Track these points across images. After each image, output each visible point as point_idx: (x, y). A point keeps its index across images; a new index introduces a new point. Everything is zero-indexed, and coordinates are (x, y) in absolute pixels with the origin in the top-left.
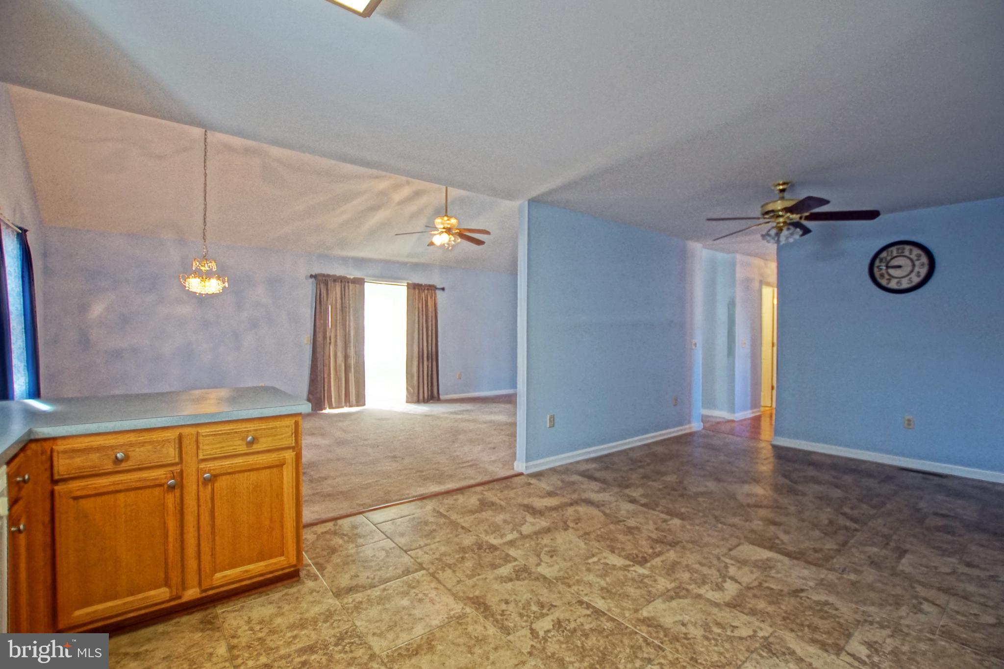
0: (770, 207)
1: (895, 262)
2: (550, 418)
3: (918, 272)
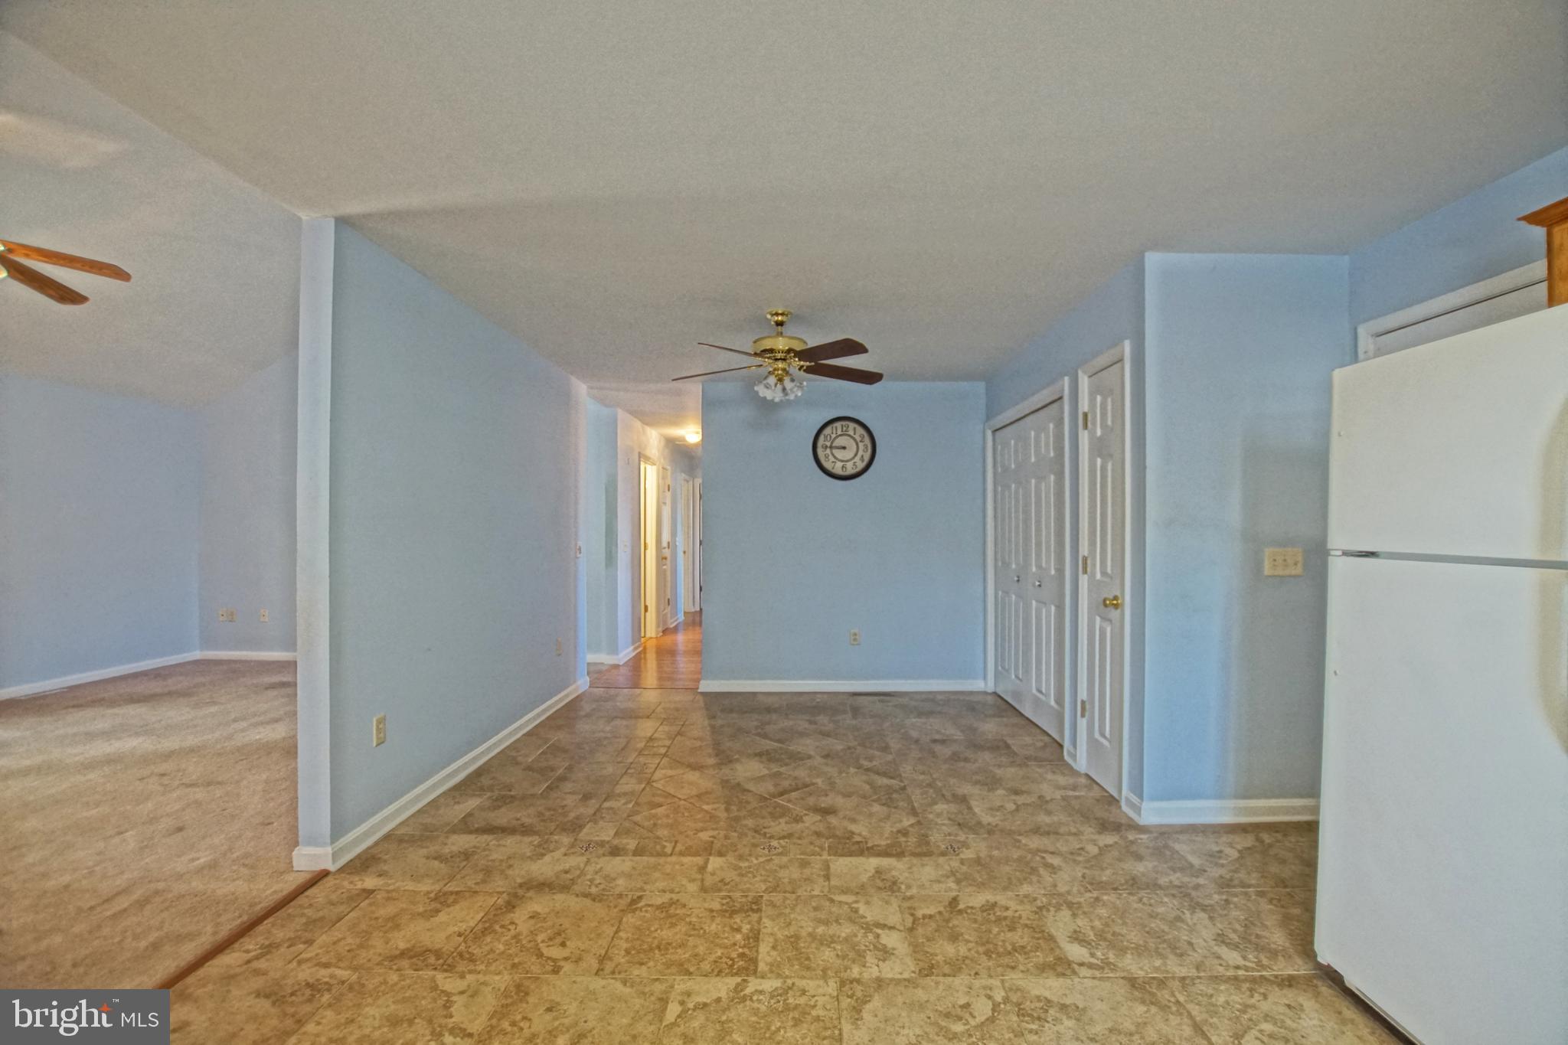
0: (768, 344)
1: (840, 442)
2: (379, 722)
3: (863, 456)
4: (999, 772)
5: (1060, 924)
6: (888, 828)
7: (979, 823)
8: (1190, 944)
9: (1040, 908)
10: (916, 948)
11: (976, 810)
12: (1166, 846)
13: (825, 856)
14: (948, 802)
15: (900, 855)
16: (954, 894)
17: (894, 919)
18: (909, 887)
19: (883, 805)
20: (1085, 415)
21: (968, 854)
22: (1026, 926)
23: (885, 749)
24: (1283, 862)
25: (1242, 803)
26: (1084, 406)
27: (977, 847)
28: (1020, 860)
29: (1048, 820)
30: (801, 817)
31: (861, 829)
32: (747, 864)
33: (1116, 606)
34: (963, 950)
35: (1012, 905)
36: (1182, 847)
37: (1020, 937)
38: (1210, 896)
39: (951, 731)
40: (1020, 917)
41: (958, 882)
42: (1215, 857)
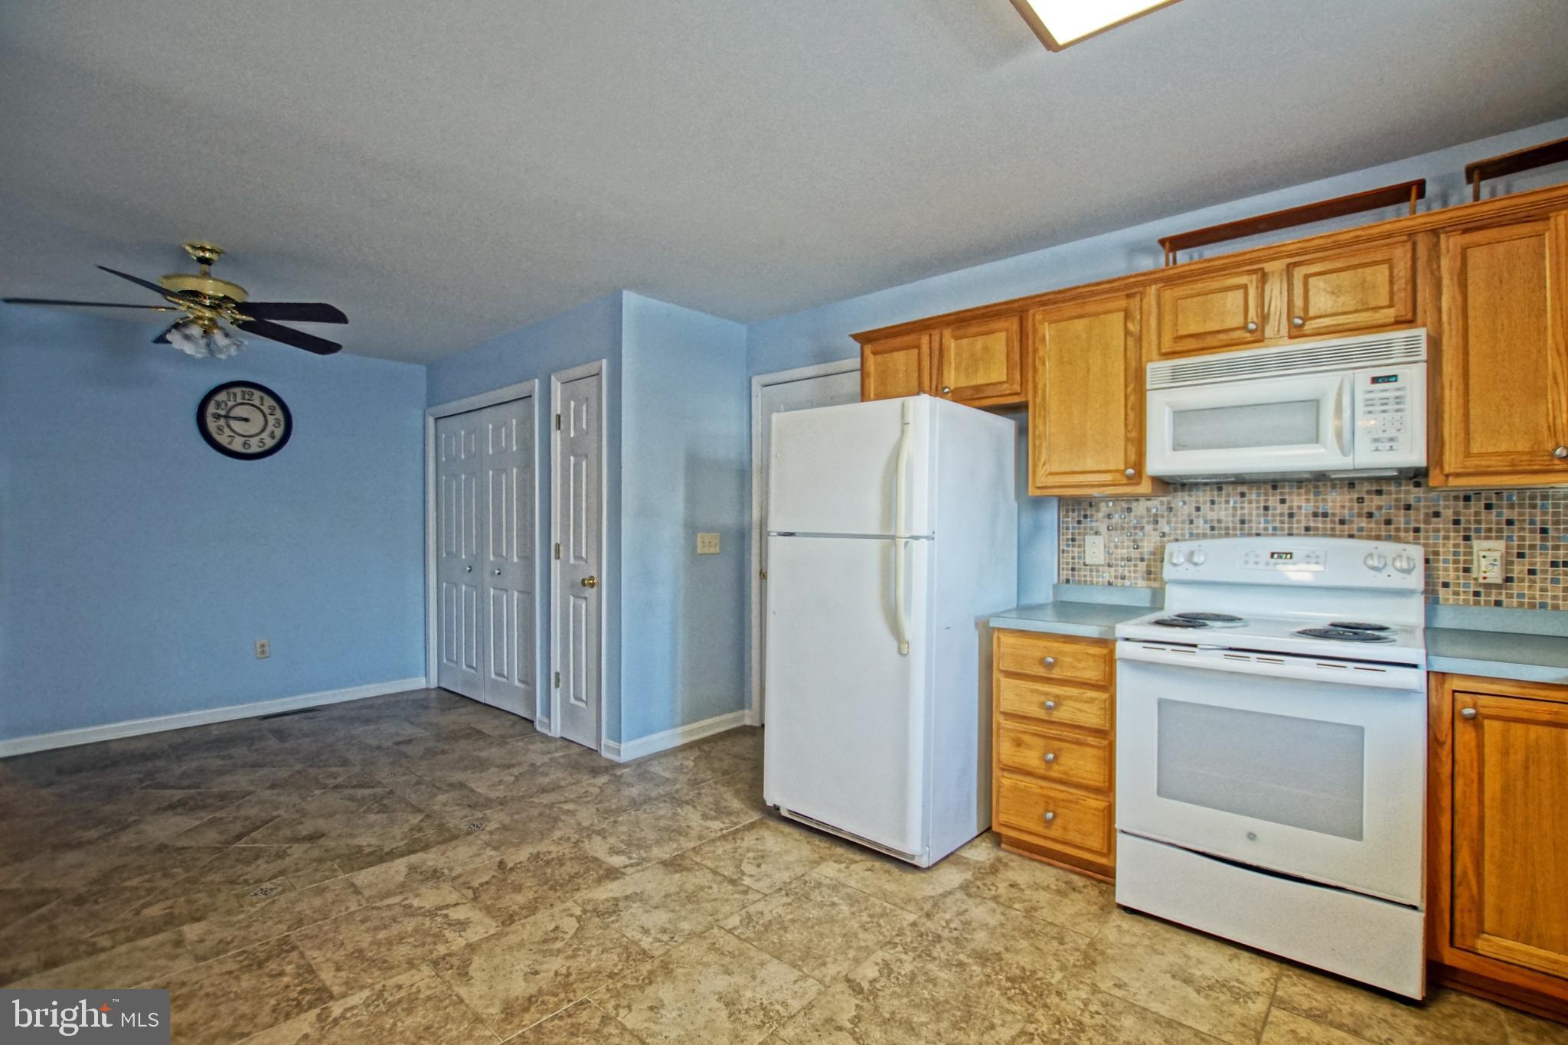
0: (188, 284)
1: (239, 412)
3: (273, 432)
4: (483, 754)
5: (597, 848)
6: (397, 831)
7: (488, 799)
8: (688, 827)
9: (577, 843)
10: (488, 910)
11: (479, 790)
12: (646, 772)
13: (342, 876)
14: (447, 791)
15: (426, 847)
16: (498, 859)
17: (454, 897)
18: (451, 869)
19: (378, 812)
20: (559, 417)
21: (493, 826)
22: (572, 858)
23: (345, 763)
24: (721, 760)
25: (687, 728)
26: (557, 407)
27: (497, 818)
28: (541, 814)
29: (547, 780)
30: (284, 851)
31: (367, 840)
32: (241, 917)
33: (592, 585)
34: (531, 895)
35: (553, 848)
36: (656, 768)
37: (569, 868)
38: (687, 794)
39: (409, 731)
40: (564, 854)
41: (495, 848)
42: (680, 769)
